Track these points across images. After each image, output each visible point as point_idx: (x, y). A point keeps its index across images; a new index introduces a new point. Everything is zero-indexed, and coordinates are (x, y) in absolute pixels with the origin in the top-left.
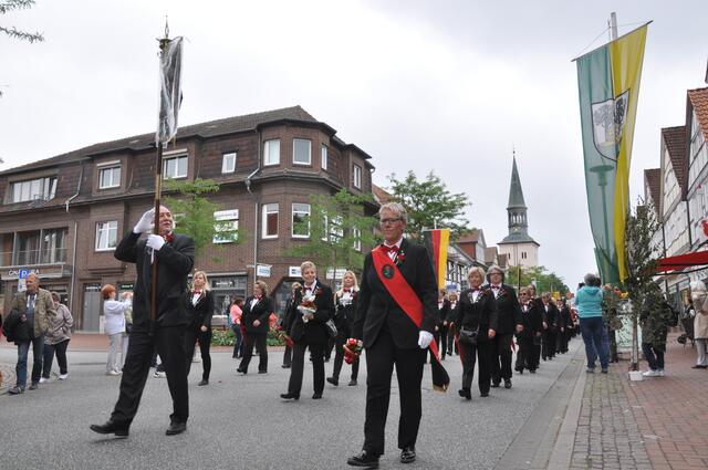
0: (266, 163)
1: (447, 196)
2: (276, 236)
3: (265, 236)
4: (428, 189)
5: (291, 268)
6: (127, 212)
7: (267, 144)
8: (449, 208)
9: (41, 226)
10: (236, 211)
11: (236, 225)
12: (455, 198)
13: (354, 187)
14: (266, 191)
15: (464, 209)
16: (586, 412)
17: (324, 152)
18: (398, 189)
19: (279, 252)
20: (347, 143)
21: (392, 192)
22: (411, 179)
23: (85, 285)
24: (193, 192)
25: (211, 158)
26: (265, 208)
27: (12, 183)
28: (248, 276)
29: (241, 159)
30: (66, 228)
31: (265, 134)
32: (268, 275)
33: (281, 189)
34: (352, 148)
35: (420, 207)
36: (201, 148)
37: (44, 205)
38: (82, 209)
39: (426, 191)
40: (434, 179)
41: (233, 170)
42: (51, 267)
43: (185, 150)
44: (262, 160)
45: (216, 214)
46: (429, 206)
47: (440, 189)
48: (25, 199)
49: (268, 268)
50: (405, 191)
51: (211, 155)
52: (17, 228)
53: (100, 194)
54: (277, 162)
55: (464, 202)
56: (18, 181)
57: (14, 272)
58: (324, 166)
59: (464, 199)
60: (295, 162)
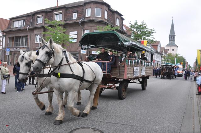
0: (86, 16)
1: (148, 29)
5: (93, 51)
7: (87, 9)
8: (149, 33)
9: (21, 35)
10: (76, 32)
11: (76, 37)
12: (150, 30)
13: (116, 25)
14: (86, 26)
15: (153, 34)
17: (106, 13)
18: (131, 27)
22: (136, 24)
25: (69, 14)
26: (85, 31)
27: (14, 22)
28: (79, 53)
29: (79, 15)
30: (28, 36)
31: (87, 6)
32: (85, 53)
33: (90, 25)
34: (116, 12)
35: (138, 33)
36: (67, 11)
37: (22, 28)
38: (32, 30)
39: (141, 27)
40: (144, 24)
41: (76, 18)
42: (23, 47)
43: (61, 11)
44: (85, 15)
45: (70, 32)
46: (141, 33)
47: (145, 27)
48: (17, 26)
49: (85, 51)
50: (134, 27)
51: (69, 13)
52: (15, 35)
53: (37, 25)
54: (90, 16)
55: (153, 32)
56: (15, 21)
57: (14, 49)
58: (106, 17)
59: (154, 30)
60: (95, 16)
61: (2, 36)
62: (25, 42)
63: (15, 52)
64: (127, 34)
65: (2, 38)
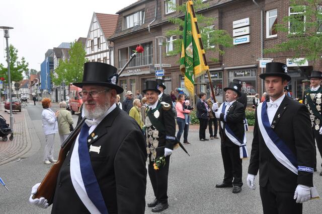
2: (276, 36)
3: (268, 36)
5: (288, 60)
10: (248, 19)
11: (247, 30)
26: (268, 13)
27: (125, 17)
28: (255, 67)
30: (152, 42)
38: (157, 29)
42: (146, 67)
45: (234, 22)
48: (132, 26)
52: (128, 45)
53: (166, 18)
56: (127, 16)
57: (130, 71)
61: (108, 48)
62: (148, 55)
63: (133, 78)
65: (108, 53)
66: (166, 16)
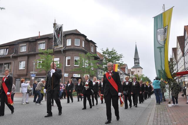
0: (67, 45)
1: (117, 55)
2: (70, 66)
3: (67, 65)
4: (112, 53)
5: (74, 74)
6: (28, 59)
7: (67, 40)
8: (118, 58)
10: (59, 58)
11: (59, 63)
12: (119, 55)
13: (91, 52)
14: (67, 53)
15: (122, 58)
16: (156, 115)
17: (83, 43)
18: (104, 53)
19: (70, 70)
20: (90, 40)
21: (102, 54)
22: (107, 50)
23: (16, 79)
24: (47, 53)
26: (67, 58)
30: (11, 63)
31: (67, 37)
32: (68, 76)
33: (71, 52)
34: (91, 41)
35: (110, 58)
36: (49, 41)
37: (5, 56)
38: (15, 57)
40: (114, 50)
43: (45, 41)
46: (112, 58)
47: (115, 53)
49: (68, 74)
50: (106, 53)
53: (21, 53)
54: (70, 45)
55: (122, 56)
58: (83, 46)
59: (122, 55)
60: (75, 45)
64: (100, 59)
66: (20, 52)
